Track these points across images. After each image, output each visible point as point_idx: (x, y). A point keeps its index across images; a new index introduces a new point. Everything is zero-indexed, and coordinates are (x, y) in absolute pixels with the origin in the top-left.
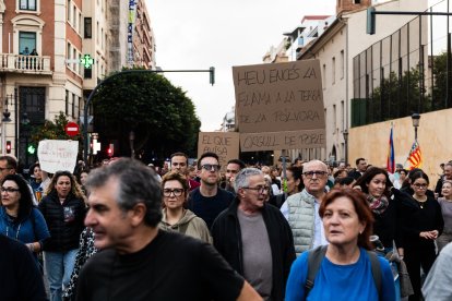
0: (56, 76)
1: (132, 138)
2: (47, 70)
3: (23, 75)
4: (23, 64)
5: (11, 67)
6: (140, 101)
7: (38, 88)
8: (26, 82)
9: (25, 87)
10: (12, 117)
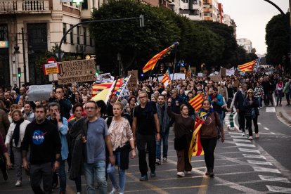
0: (55, 14)
1: (119, 59)
2: (47, 10)
3: (29, 15)
4: (29, 6)
5: (20, 9)
6: (124, 29)
7: (41, 24)
8: (32, 20)
9: (32, 24)
10: (21, 50)
